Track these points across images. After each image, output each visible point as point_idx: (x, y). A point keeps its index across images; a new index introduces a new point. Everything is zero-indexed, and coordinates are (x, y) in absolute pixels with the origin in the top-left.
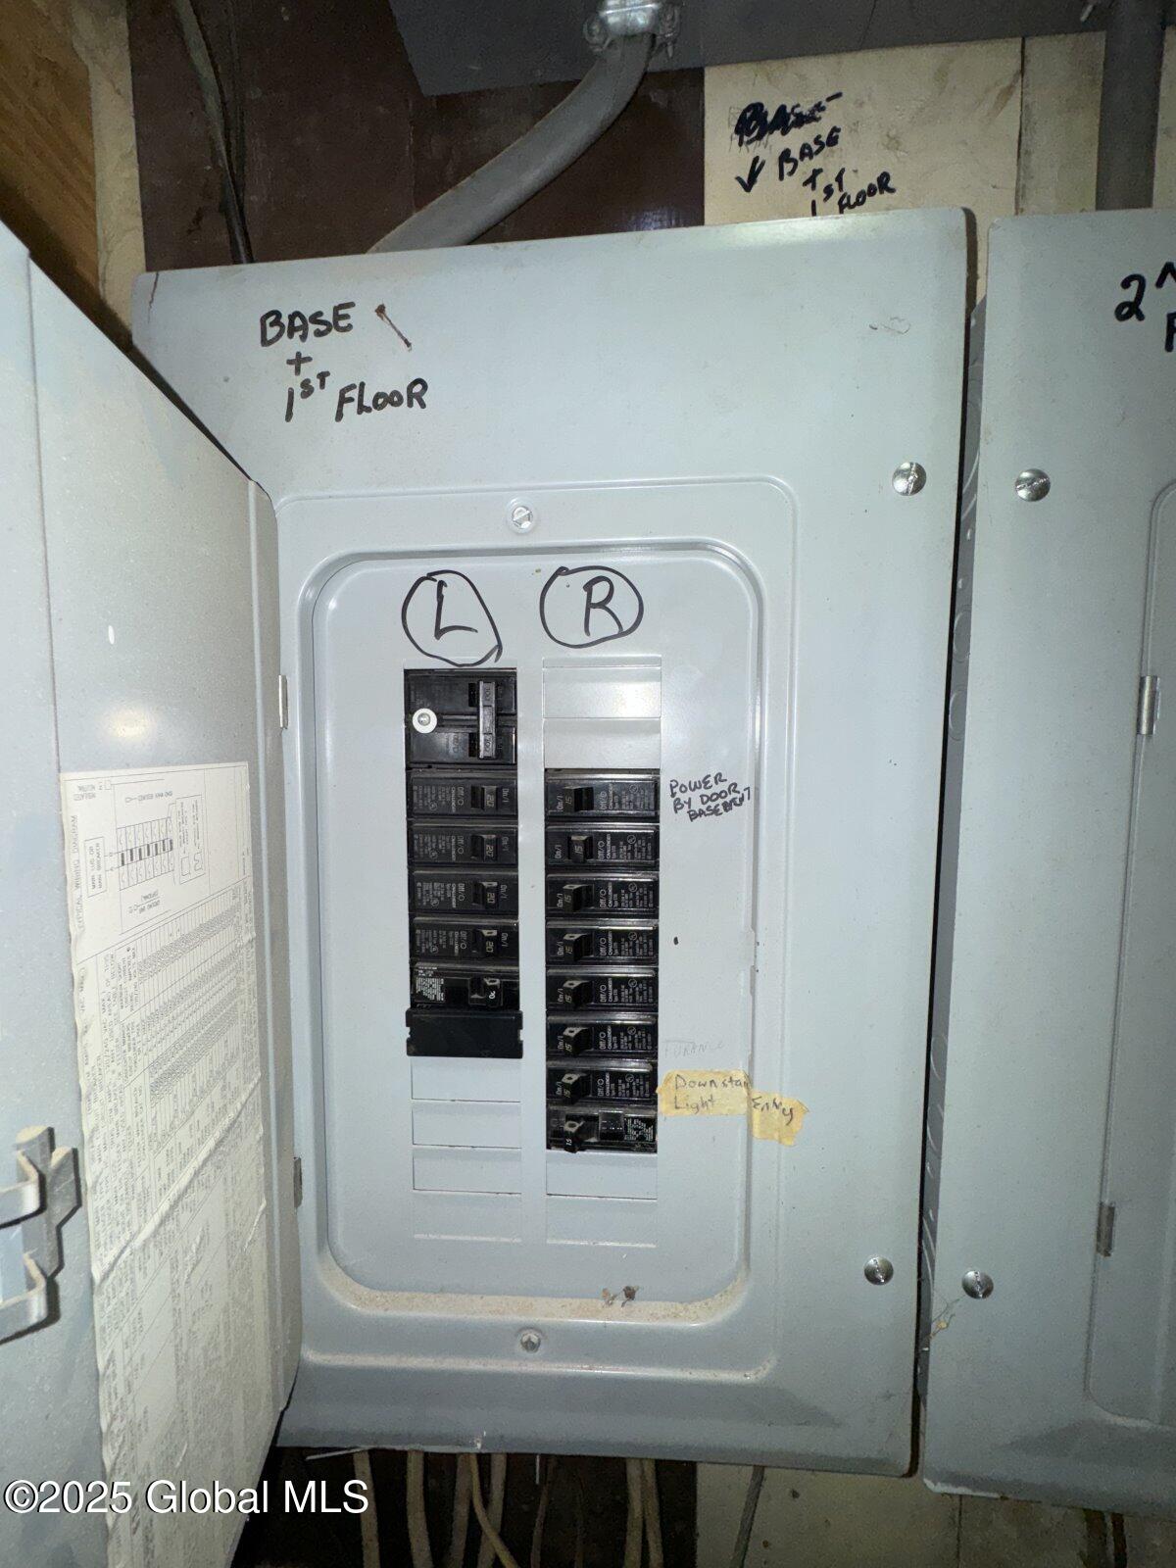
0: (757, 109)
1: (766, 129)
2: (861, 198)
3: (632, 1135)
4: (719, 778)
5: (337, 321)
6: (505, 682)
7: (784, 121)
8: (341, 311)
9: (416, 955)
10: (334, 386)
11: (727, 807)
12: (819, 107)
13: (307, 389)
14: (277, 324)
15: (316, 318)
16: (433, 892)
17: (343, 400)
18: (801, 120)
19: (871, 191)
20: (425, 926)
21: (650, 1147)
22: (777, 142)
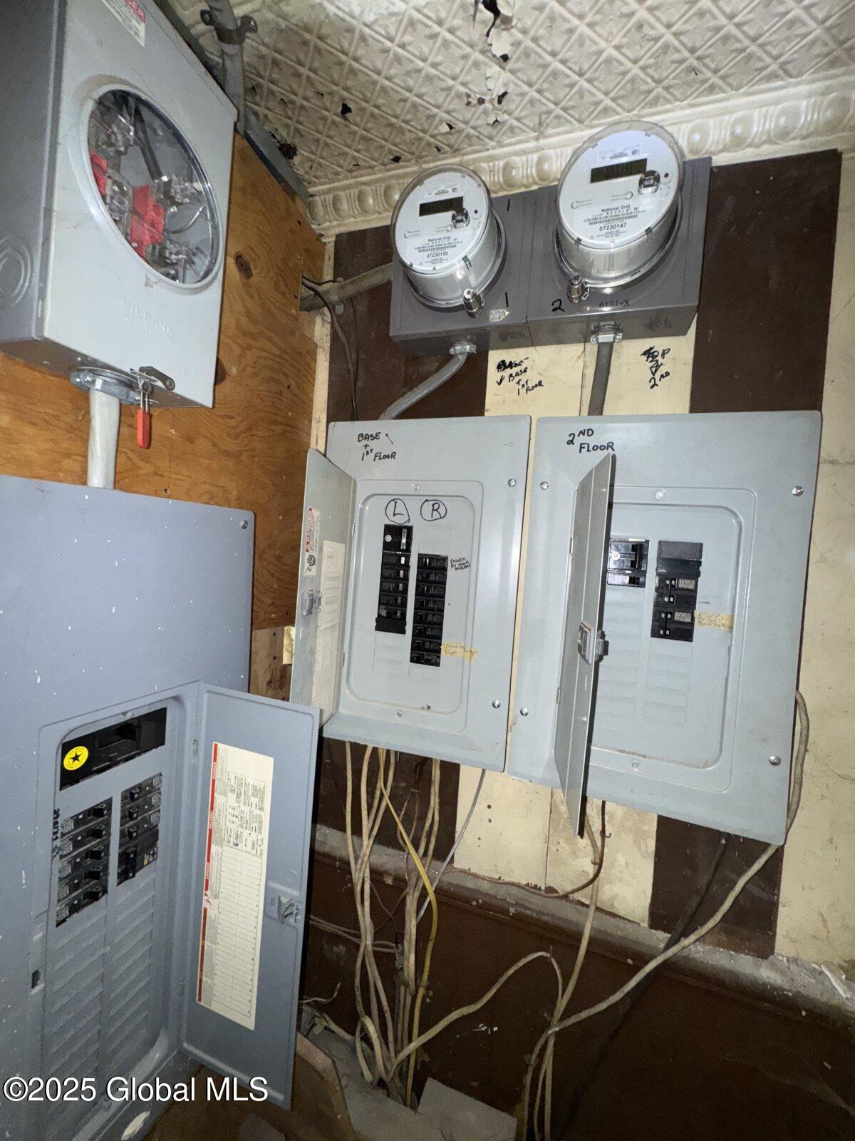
0: (503, 362)
1: (506, 367)
2: (533, 388)
3: (434, 661)
4: (463, 559)
5: (376, 437)
6: (410, 529)
7: (511, 365)
8: (377, 434)
9: (380, 604)
10: (374, 453)
11: (465, 567)
12: (522, 361)
13: (368, 453)
14: (362, 437)
15: (371, 436)
16: (386, 585)
17: (376, 456)
18: (516, 365)
19: (536, 386)
20: (384, 595)
21: (438, 665)
22: (509, 371)
